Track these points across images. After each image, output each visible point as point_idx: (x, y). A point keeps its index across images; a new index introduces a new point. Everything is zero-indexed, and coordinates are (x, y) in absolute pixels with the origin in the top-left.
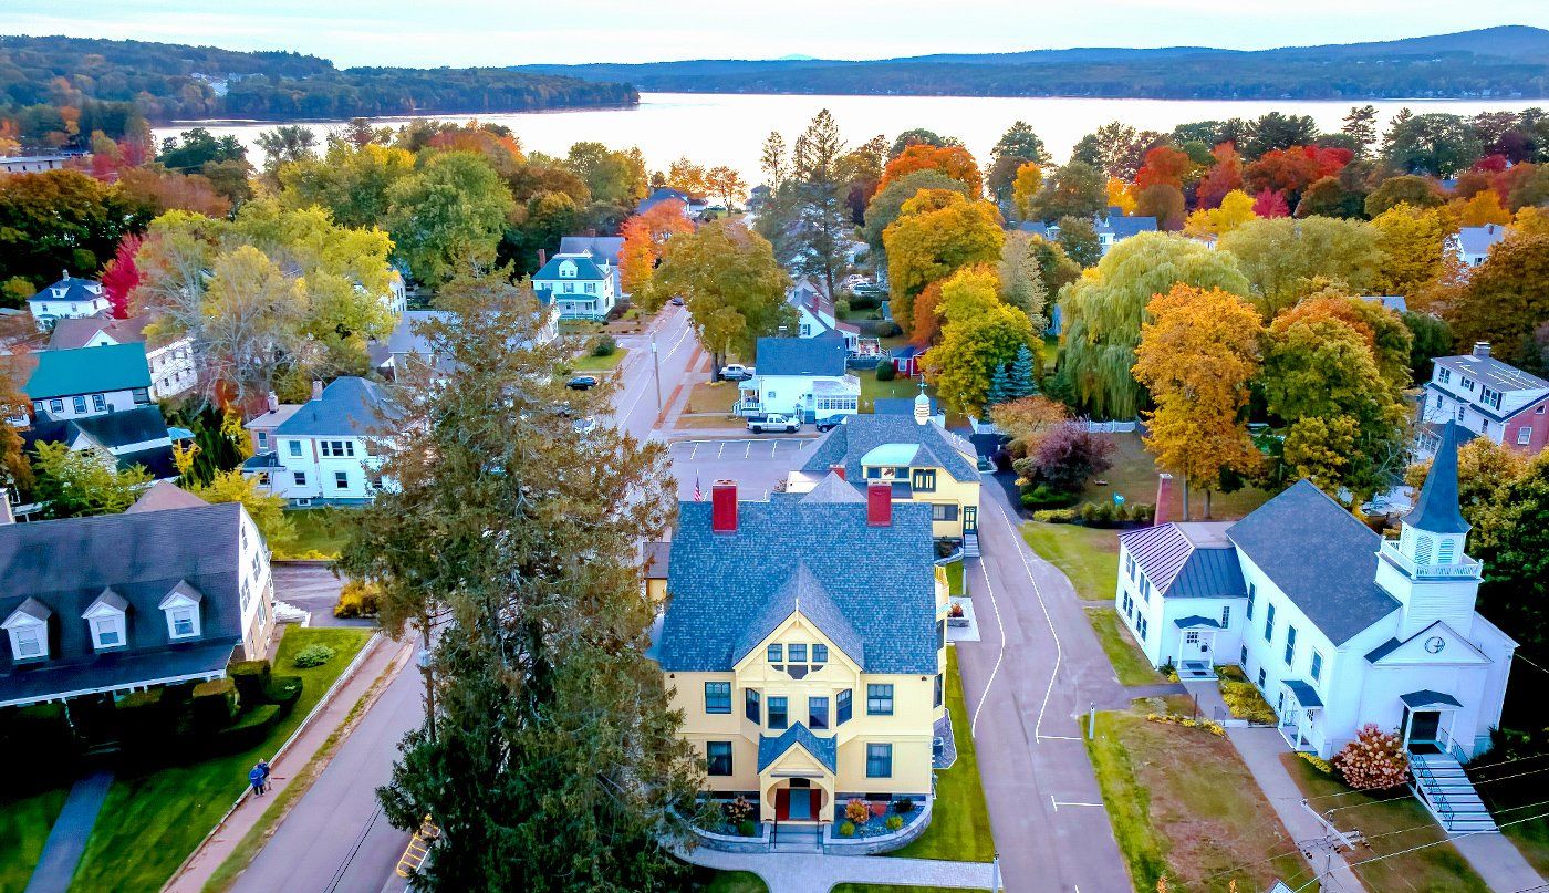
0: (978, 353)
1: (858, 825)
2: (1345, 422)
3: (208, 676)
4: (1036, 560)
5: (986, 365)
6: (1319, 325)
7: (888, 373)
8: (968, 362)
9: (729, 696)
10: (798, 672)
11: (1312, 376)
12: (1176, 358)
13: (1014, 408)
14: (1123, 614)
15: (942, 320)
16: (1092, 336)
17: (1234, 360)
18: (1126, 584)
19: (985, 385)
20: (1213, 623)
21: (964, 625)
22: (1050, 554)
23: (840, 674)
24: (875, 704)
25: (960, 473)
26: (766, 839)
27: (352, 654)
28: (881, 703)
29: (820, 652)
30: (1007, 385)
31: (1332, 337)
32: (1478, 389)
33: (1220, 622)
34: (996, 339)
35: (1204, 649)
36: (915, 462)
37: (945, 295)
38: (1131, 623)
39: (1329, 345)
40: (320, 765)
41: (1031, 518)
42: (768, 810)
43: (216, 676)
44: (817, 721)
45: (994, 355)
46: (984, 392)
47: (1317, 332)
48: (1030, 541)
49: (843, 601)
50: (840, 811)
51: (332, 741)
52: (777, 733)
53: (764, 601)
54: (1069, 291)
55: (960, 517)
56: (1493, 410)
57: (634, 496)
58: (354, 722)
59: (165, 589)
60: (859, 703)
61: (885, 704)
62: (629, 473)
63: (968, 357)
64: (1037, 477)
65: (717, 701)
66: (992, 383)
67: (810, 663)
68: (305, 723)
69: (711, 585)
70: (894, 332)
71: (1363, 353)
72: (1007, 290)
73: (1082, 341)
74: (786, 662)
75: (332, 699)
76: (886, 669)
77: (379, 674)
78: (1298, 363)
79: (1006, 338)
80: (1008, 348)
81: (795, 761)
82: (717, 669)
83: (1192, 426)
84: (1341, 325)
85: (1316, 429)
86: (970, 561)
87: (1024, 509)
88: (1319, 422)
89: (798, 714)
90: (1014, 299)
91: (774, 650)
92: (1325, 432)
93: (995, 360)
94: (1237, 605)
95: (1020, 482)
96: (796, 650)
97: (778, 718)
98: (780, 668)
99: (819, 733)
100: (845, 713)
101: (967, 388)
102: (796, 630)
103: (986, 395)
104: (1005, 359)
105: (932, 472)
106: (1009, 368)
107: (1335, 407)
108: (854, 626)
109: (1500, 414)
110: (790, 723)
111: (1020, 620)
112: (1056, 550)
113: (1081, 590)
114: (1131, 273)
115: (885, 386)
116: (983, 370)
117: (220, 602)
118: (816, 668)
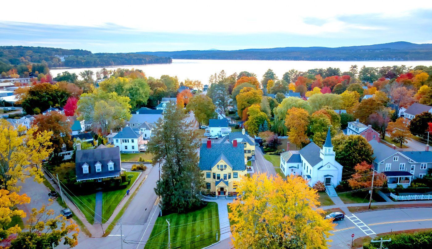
0: (256, 122)
1: (232, 195)
2: (324, 133)
3: (116, 176)
4: (266, 161)
5: (258, 125)
6: (319, 115)
7: (237, 127)
8: (254, 124)
9: (210, 175)
10: (222, 170)
11: (318, 124)
12: (292, 121)
13: (263, 133)
14: (281, 168)
15: (249, 115)
16: (280, 119)
17: (303, 121)
18: (282, 163)
19: (257, 129)
20: (296, 167)
21: (251, 170)
22: (269, 160)
23: (229, 170)
24: (235, 176)
25: (251, 144)
26: (217, 197)
27: (137, 176)
28: (236, 175)
29: (225, 166)
30: (262, 129)
31: (322, 117)
32: (355, 128)
33: (297, 167)
34: (260, 119)
35: (294, 173)
36: (242, 142)
37: (249, 110)
38: (282, 170)
39: (321, 119)
40: (137, 192)
41: (266, 154)
42: (217, 194)
43: (117, 176)
44: (225, 178)
45: (259, 122)
46: (257, 130)
47: (319, 116)
48: (265, 158)
49: (229, 159)
50: (229, 194)
51: (138, 188)
52: (218, 180)
53: (216, 159)
54: (275, 109)
55: (251, 152)
56: (357, 132)
57: (194, 142)
58: (141, 186)
59: (108, 161)
60: (232, 176)
61: (236, 176)
62: (194, 138)
63: (254, 123)
64: (267, 146)
65: (208, 176)
66: (259, 128)
67: (224, 168)
68: (132, 186)
69: (207, 157)
70: (239, 119)
71: (328, 120)
72: (262, 109)
73: (278, 119)
74: (220, 168)
75: (136, 183)
76: (236, 170)
77: (143, 179)
78: (316, 122)
79: (262, 119)
80: (262, 121)
81: (222, 184)
82: (208, 170)
83: (296, 134)
84: (324, 115)
85: (319, 134)
86: (253, 161)
87: (265, 152)
88: (319, 133)
89: (222, 177)
90: (264, 111)
91: (218, 166)
92: (320, 135)
93: (260, 123)
94: (300, 164)
95: (264, 147)
96: (222, 166)
97: (219, 178)
98: (219, 169)
99: (225, 180)
100: (230, 177)
101: (254, 129)
102: (222, 162)
103: (258, 131)
104: (262, 123)
105: (245, 144)
106: (263, 125)
107: (323, 130)
108: (231, 163)
109: (359, 133)
110: (221, 179)
111: (262, 170)
112: (270, 159)
113: (274, 165)
114: (287, 105)
115: (237, 130)
116: (257, 125)
117: (117, 164)
118: (225, 169)
